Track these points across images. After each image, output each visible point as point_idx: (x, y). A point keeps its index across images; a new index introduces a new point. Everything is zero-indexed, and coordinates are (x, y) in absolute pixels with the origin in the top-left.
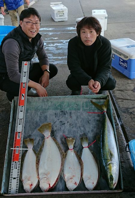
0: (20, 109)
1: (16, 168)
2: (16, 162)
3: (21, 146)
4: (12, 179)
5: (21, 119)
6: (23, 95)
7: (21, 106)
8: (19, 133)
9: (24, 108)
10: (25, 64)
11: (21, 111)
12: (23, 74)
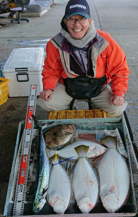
0: (27, 132)
1: (22, 191)
2: (21, 185)
3: (27, 168)
4: (16, 203)
5: (28, 142)
6: (30, 118)
7: (28, 129)
8: (25, 156)
9: (31, 131)
10: (33, 88)
11: (28, 134)
12: (31, 98)
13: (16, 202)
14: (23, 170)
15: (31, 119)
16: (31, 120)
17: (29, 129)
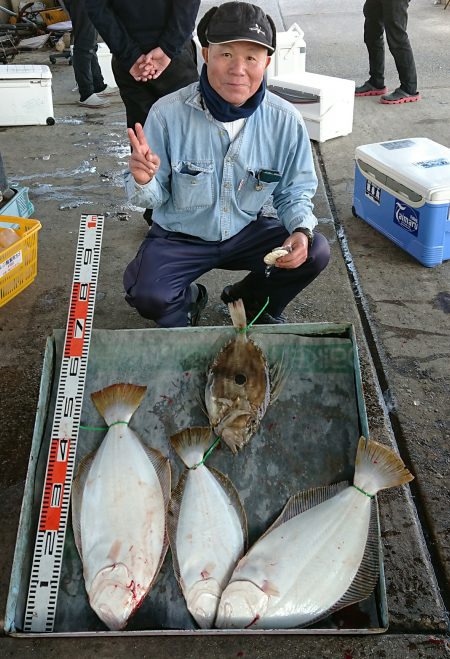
0: (68, 367)
1: (50, 553)
2: (49, 534)
3: (66, 482)
4: (35, 587)
5: (71, 399)
6: (78, 323)
7: (74, 358)
8: (63, 444)
9: (80, 363)
10: (91, 225)
11: (71, 374)
12: (83, 257)
13: (35, 584)
14: (56, 486)
15: (83, 325)
16: (81, 327)
17: (77, 359)
